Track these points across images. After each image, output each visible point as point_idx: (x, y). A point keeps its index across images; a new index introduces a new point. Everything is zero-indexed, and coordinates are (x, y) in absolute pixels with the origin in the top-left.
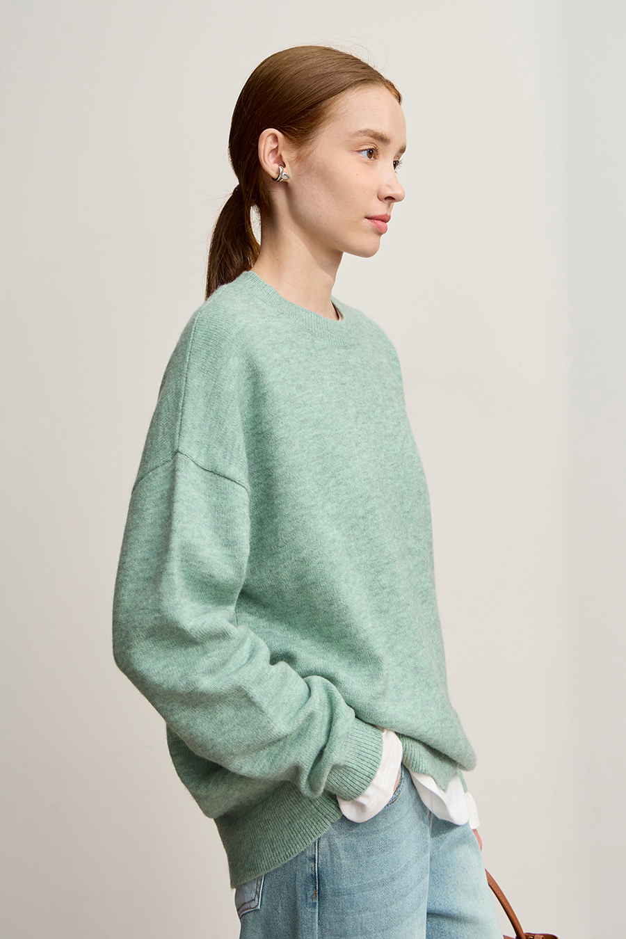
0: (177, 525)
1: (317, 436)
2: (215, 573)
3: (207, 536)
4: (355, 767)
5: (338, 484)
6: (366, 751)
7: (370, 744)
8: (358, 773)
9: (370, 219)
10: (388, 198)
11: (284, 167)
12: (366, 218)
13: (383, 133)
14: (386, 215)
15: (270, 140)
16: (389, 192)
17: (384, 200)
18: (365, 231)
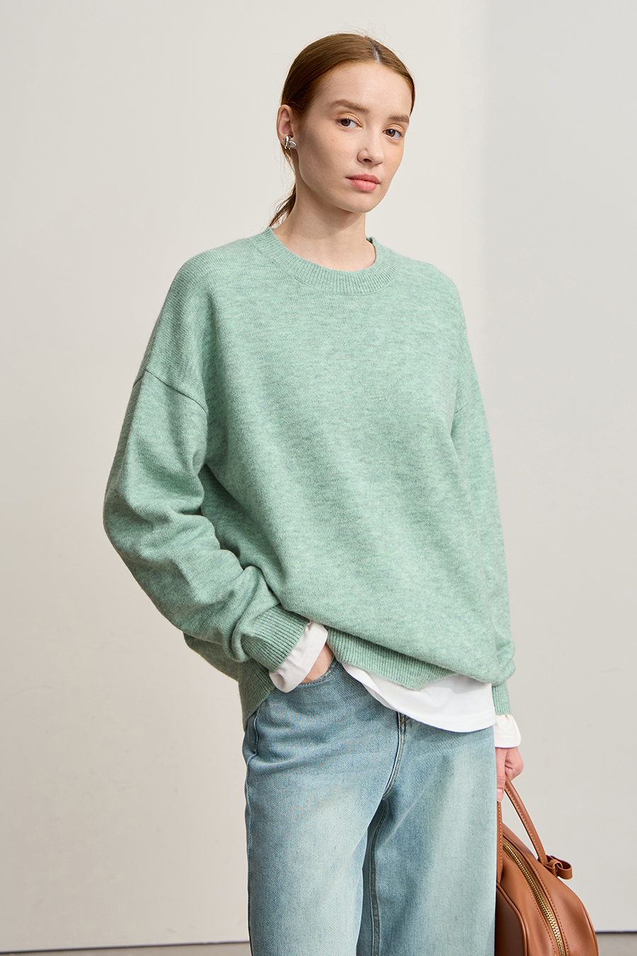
0: (135, 426)
1: (266, 366)
2: (167, 465)
3: (161, 437)
4: (270, 642)
5: (282, 409)
6: (283, 631)
7: (289, 627)
8: (273, 648)
9: (351, 178)
10: (366, 160)
11: (292, 137)
12: (347, 178)
13: (359, 103)
14: (366, 175)
15: (284, 115)
16: (365, 155)
17: (364, 162)
18: (346, 189)
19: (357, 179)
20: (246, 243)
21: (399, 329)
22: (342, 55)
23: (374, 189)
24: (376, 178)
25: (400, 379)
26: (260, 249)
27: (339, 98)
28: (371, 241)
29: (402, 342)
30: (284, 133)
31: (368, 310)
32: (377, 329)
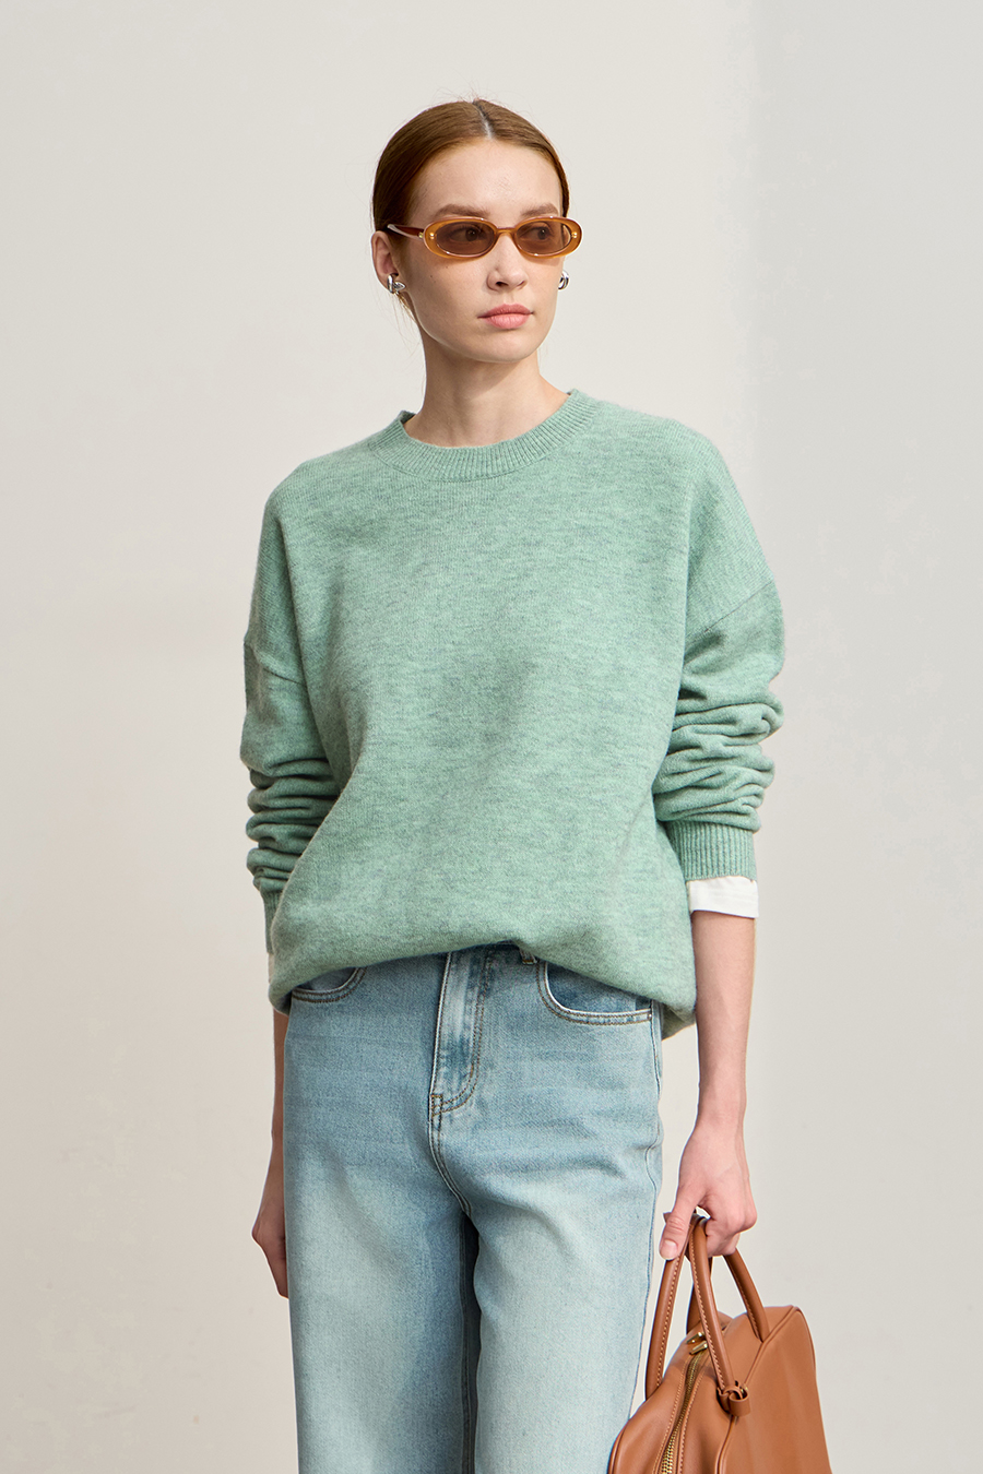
9: (487, 316)
10: (499, 284)
11: (397, 275)
12: (479, 317)
13: (472, 205)
14: (505, 306)
15: (380, 245)
16: (497, 277)
17: (497, 288)
18: (483, 333)
19: (494, 315)
22: (436, 142)
23: (523, 322)
24: (521, 307)
27: (443, 205)
30: (386, 272)
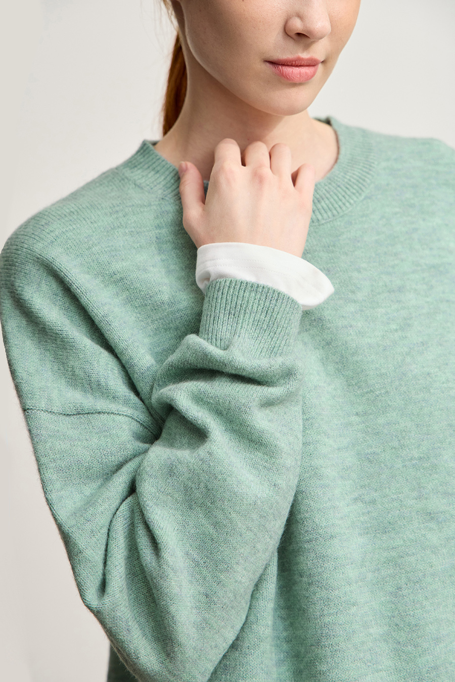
10: (299, 35)
14: (297, 57)
16: (297, 25)
19: (283, 65)
20: (113, 177)
21: (393, 267)
25: (408, 354)
26: (138, 182)
28: (328, 122)
29: (401, 289)
31: (334, 246)
32: (355, 274)
